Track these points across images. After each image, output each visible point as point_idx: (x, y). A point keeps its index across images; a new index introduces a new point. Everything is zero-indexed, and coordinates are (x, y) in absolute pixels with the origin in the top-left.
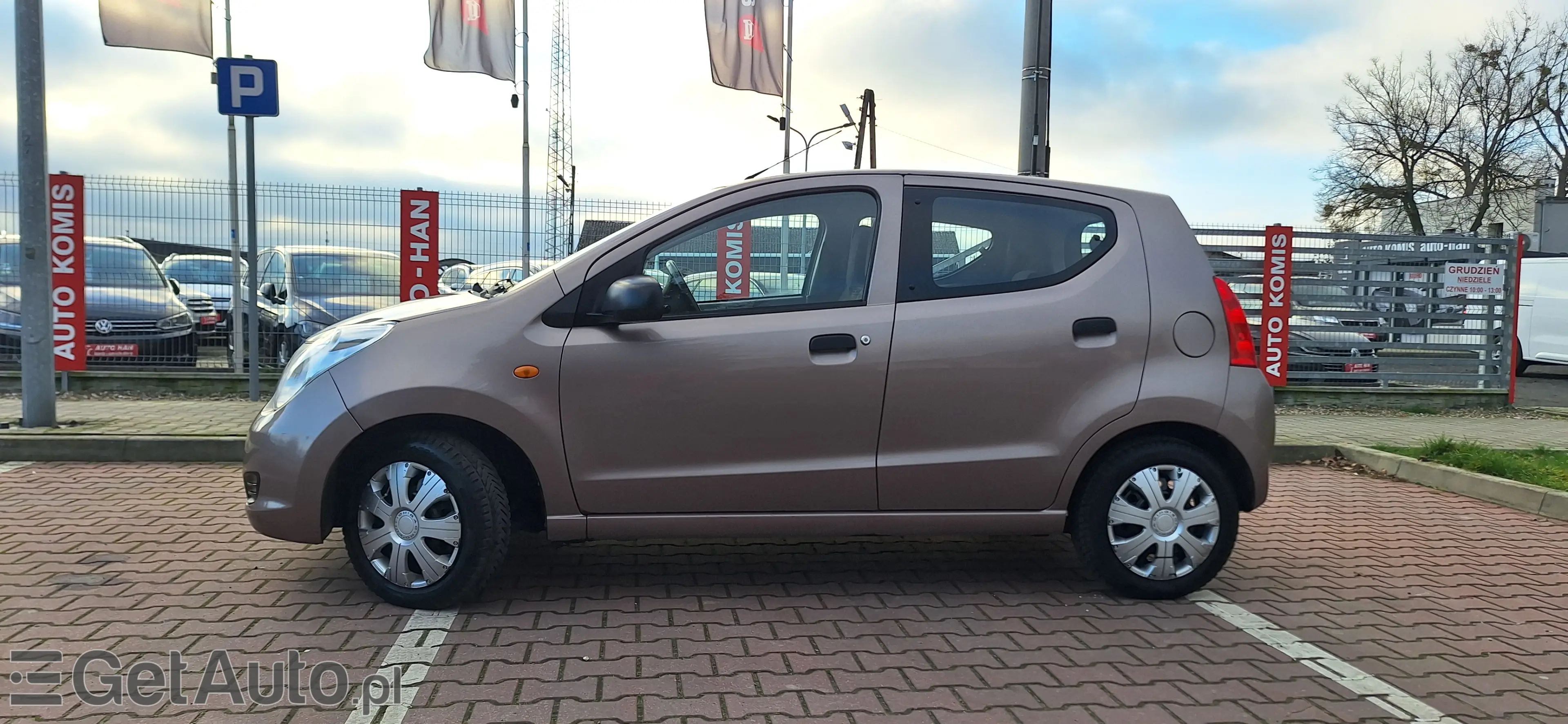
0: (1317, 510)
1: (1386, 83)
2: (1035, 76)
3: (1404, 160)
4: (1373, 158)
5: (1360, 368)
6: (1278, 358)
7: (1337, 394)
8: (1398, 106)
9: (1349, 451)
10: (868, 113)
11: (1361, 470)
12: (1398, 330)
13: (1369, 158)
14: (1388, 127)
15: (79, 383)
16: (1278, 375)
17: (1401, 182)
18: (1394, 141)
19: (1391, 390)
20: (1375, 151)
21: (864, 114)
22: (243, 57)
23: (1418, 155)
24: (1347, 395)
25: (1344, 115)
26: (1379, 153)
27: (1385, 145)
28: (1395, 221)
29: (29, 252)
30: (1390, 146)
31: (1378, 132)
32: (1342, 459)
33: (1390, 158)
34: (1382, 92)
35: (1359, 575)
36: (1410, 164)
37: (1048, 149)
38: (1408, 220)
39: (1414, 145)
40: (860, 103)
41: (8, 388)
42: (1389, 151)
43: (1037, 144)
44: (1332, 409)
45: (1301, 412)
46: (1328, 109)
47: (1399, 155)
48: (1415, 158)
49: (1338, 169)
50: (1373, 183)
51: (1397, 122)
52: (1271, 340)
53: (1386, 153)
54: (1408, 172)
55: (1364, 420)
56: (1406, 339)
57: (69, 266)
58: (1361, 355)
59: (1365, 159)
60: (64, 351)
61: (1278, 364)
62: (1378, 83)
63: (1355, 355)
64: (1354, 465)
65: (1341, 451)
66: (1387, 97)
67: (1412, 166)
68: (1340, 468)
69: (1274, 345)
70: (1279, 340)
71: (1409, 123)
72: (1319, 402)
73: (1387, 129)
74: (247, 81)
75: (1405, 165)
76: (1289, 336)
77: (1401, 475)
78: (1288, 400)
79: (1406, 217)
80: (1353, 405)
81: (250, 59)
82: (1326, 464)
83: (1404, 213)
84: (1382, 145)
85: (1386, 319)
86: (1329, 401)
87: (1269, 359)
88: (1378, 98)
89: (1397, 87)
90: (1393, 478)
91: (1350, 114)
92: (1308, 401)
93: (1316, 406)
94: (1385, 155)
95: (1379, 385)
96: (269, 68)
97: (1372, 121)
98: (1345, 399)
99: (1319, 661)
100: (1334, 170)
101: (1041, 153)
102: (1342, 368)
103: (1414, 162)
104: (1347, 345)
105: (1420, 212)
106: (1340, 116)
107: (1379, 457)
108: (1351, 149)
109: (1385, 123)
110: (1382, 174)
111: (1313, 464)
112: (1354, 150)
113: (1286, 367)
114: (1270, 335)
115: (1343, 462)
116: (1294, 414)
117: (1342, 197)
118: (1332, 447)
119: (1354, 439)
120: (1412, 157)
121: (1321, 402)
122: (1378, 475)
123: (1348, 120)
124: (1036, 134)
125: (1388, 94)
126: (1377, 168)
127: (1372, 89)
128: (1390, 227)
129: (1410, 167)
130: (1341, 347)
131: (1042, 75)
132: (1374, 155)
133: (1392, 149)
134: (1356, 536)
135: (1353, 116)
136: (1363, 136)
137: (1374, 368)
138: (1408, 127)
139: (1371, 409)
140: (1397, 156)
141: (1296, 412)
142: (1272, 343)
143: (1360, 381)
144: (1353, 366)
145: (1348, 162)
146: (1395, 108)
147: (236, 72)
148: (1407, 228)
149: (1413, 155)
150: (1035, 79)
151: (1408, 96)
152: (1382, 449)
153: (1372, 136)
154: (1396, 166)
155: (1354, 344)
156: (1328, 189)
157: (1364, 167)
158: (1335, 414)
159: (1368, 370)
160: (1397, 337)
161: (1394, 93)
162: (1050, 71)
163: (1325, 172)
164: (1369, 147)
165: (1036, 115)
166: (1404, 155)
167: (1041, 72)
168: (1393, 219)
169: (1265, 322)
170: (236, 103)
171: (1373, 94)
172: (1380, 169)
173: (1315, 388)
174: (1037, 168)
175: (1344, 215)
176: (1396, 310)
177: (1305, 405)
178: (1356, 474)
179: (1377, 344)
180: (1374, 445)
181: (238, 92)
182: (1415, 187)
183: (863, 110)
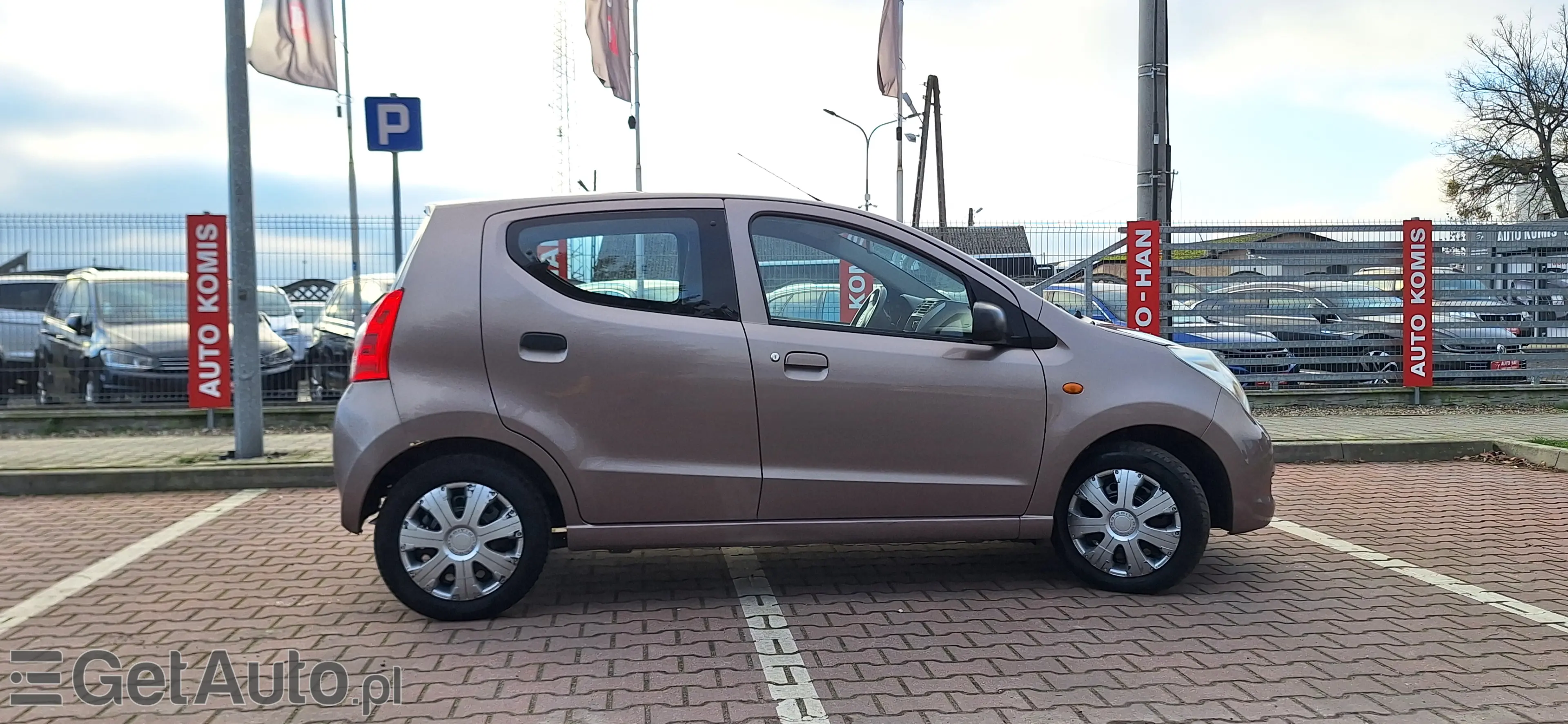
0: (1483, 497)
1: (1514, 43)
2: (1153, 73)
3: (1539, 130)
4: (1503, 128)
5: (1508, 366)
6: (1422, 357)
7: (1486, 393)
8: (1529, 69)
9: (1508, 445)
10: (932, 101)
11: (1520, 463)
12: (1544, 324)
13: (1498, 129)
14: (1520, 93)
15: (223, 420)
16: (1423, 374)
17: (1537, 153)
18: (1526, 107)
19: (1543, 387)
20: (1506, 120)
21: (928, 102)
22: (388, 95)
23: (1556, 122)
24: (1496, 394)
25: (1468, 82)
26: (1510, 123)
27: (1517, 113)
28: (1532, 199)
29: (242, 294)
30: (1522, 114)
31: (1509, 99)
32: (1500, 453)
33: (1522, 128)
34: (1511, 54)
35: (1530, 546)
36: (1547, 134)
37: (1168, 148)
38: (1548, 197)
39: (1550, 110)
40: (923, 90)
41: (157, 427)
42: (1522, 120)
43: (1157, 143)
44: (1483, 408)
45: (1450, 413)
46: (1450, 75)
47: (1533, 124)
48: (1552, 126)
49: (1464, 143)
50: (1504, 155)
51: (1529, 86)
52: (1414, 339)
53: (1518, 122)
54: (1545, 143)
55: (1518, 417)
56: (1552, 333)
57: (214, 304)
58: (1508, 352)
59: (1494, 130)
60: (210, 388)
61: (1423, 364)
62: (1506, 44)
63: (1501, 351)
64: (1513, 459)
65: (1499, 445)
66: (1517, 58)
67: (1550, 136)
68: (1499, 462)
69: (1417, 344)
70: (1423, 338)
71: (1543, 87)
72: (1467, 401)
73: (1518, 95)
74: (393, 118)
75: (1541, 135)
76: (1433, 334)
77: (1560, 466)
78: (1435, 401)
79: (1545, 194)
80: (1503, 404)
81: (394, 97)
82: (1485, 459)
83: (1542, 190)
84: (1513, 114)
85: (1530, 313)
86: (1479, 400)
87: (1413, 358)
88: (1506, 61)
89: (1527, 48)
90: (1552, 469)
91: (1475, 80)
92: (1457, 400)
93: (1465, 406)
94: (1517, 125)
95: (1530, 383)
96: (413, 105)
97: (1501, 87)
98: (1494, 397)
99: (1504, 603)
100: (1460, 144)
101: (1162, 152)
102: (1488, 365)
103: (1551, 131)
104: (1494, 341)
105: (1561, 187)
106: (1463, 82)
107: (1538, 450)
108: (1478, 119)
109: (1516, 88)
110: (1515, 147)
111: (1471, 460)
112: (1482, 120)
113: (1432, 366)
114: (1413, 334)
115: (1501, 457)
116: (1443, 414)
117: (1470, 173)
118: (1490, 442)
119: (1508, 434)
120: (1549, 126)
121: (1469, 402)
122: (1538, 468)
123: (1473, 86)
124: (1156, 132)
125: (1518, 55)
126: (1509, 140)
127: (1499, 51)
128: (1527, 206)
129: (1547, 138)
130: (1488, 344)
131: (1160, 72)
132: (1505, 125)
133: (1525, 117)
134: (1522, 517)
135: (1478, 81)
136: (1492, 104)
137: (1522, 364)
138: (1543, 92)
139: (1523, 408)
140: (1531, 124)
141: (1446, 412)
142: (1415, 342)
143: (1510, 378)
144: (1500, 363)
145: (1476, 134)
146: (1526, 70)
147: (383, 110)
148: (1547, 206)
149: (1550, 124)
150: (1153, 77)
151: (1540, 57)
152: (1540, 442)
153: (1501, 103)
154: (1531, 136)
155: (1500, 340)
156: (1453, 165)
157: (1494, 139)
158: (1487, 413)
159: (1515, 367)
160: (1542, 331)
161: (1524, 54)
162: (1167, 68)
163: (1450, 146)
164: (1499, 116)
165: (1156, 113)
166: (1540, 122)
167: (1159, 69)
168: (1531, 197)
169: (1407, 319)
170: (384, 140)
171: (1500, 56)
172: (1512, 141)
173: (1464, 388)
174: (1159, 167)
175: (1472, 192)
176: (1540, 303)
177: (1452, 405)
178: (1516, 467)
179: (1524, 340)
180: (1531, 439)
181: (385, 129)
182: (1553, 158)
183: (927, 98)
